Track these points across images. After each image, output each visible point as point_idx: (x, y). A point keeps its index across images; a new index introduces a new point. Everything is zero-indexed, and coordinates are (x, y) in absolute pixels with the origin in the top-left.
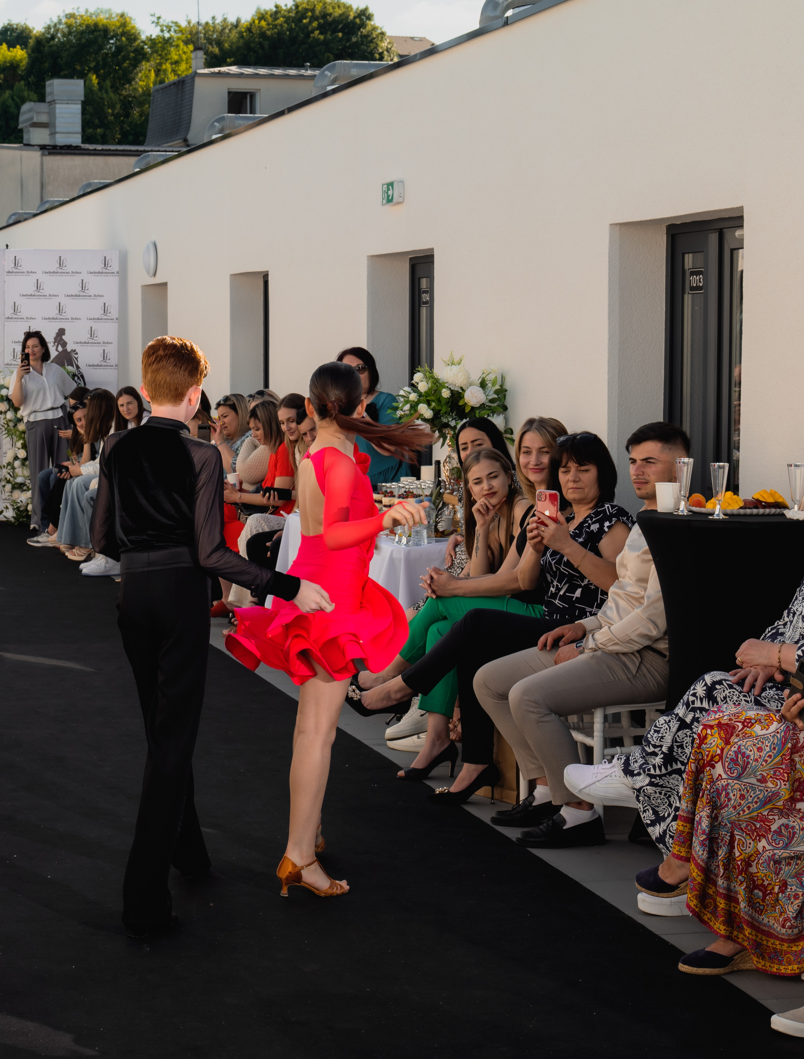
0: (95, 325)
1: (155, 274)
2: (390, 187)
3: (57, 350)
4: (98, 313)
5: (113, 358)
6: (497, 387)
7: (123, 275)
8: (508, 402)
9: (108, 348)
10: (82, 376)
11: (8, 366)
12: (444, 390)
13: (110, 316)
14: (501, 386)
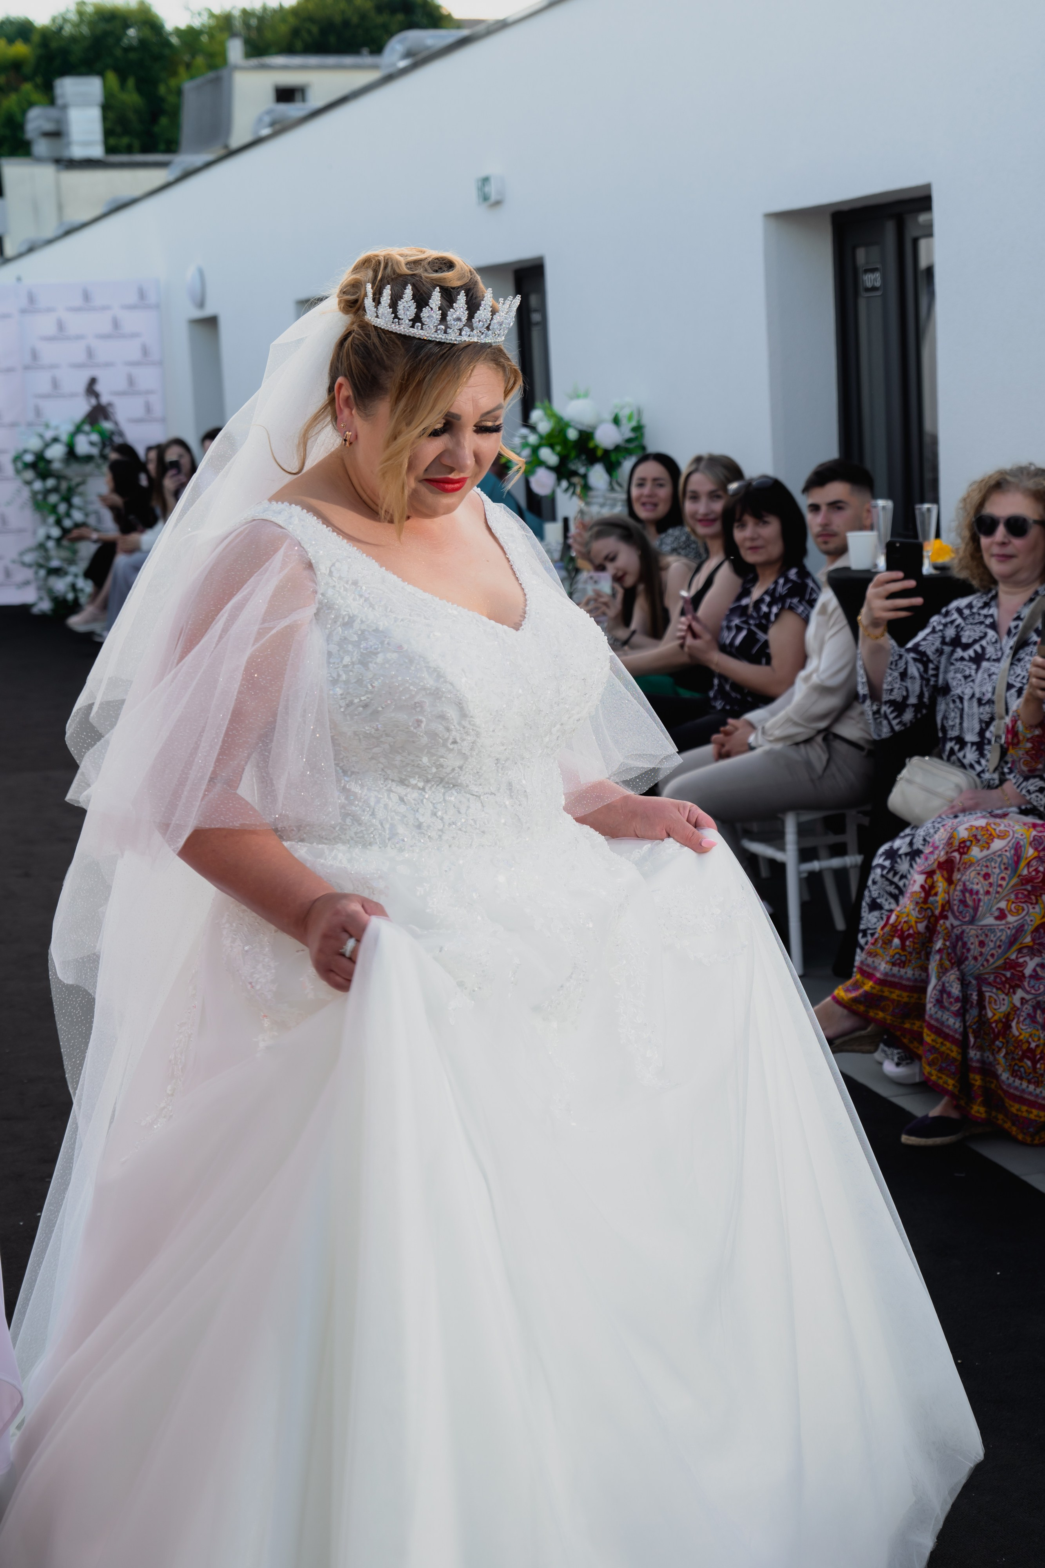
0: (135, 371)
1: (201, 305)
2: (486, 182)
3: (89, 403)
4: (137, 356)
5: (159, 410)
6: (634, 423)
7: (163, 308)
8: (648, 438)
9: (151, 398)
12: (570, 430)
13: (151, 359)
14: (639, 421)
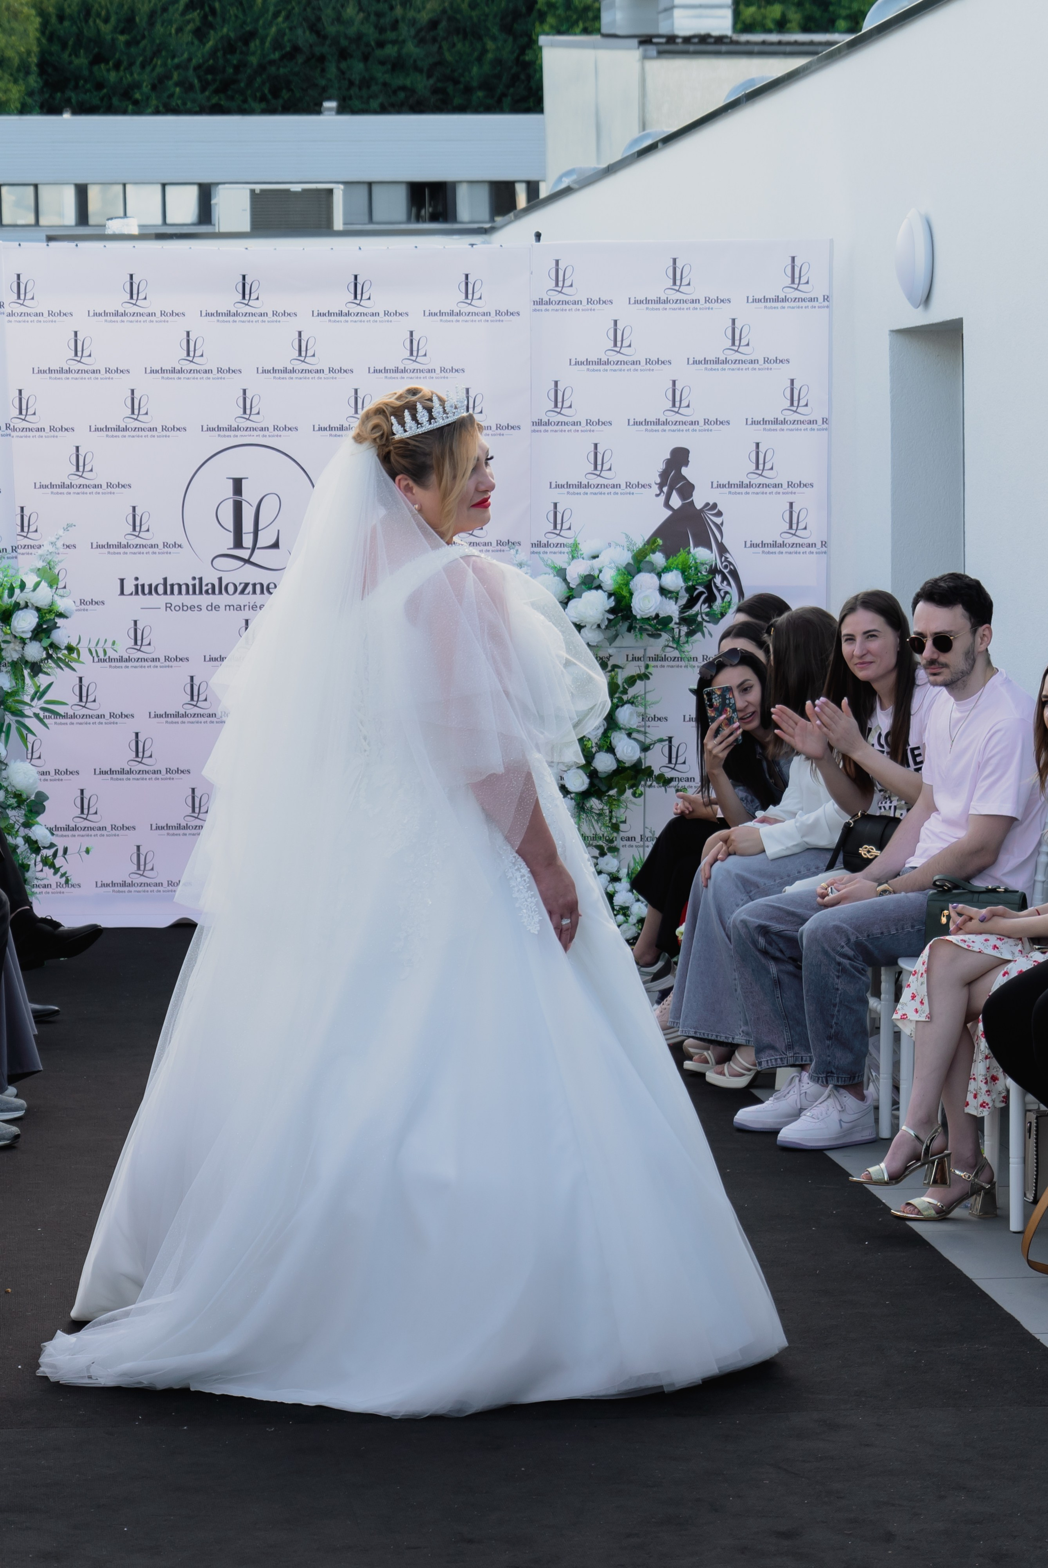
0: (769, 439)
1: (926, 301)
3: (667, 505)
4: (776, 406)
5: (815, 525)
9: (802, 499)
10: (734, 574)
11: (542, 550)
13: (805, 413)
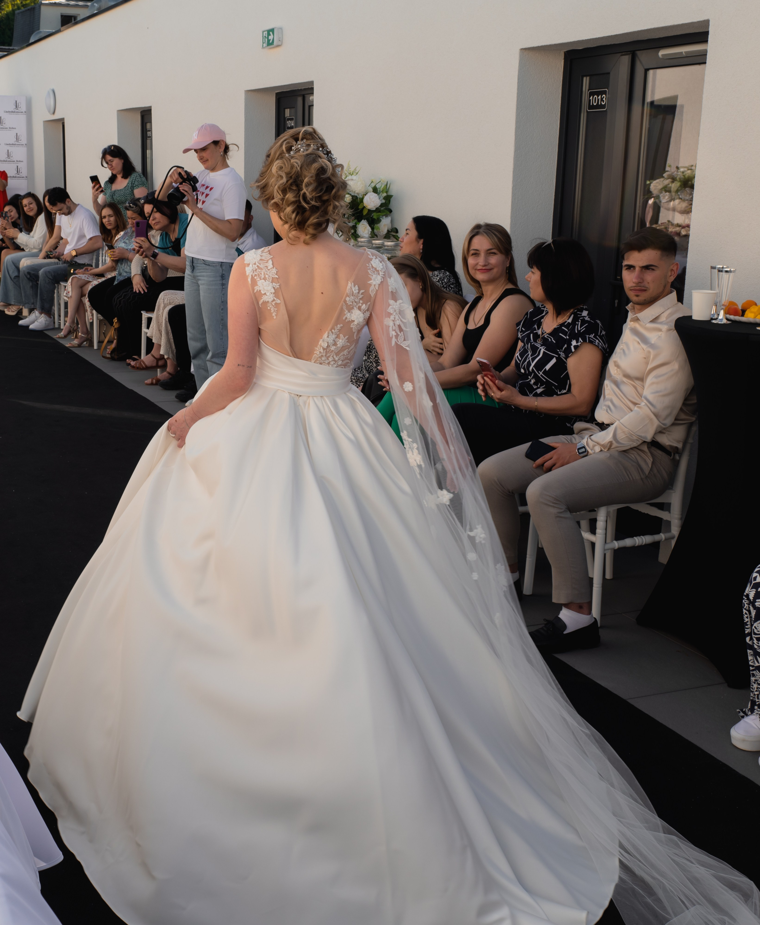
0: (11, 149)
1: (54, 113)
2: (271, 33)
4: (13, 140)
5: (24, 172)
6: (385, 194)
7: (29, 113)
8: (392, 206)
9: (20, 165)
12: (347, 196)
13: (21, 142)
14: (388, 193)
